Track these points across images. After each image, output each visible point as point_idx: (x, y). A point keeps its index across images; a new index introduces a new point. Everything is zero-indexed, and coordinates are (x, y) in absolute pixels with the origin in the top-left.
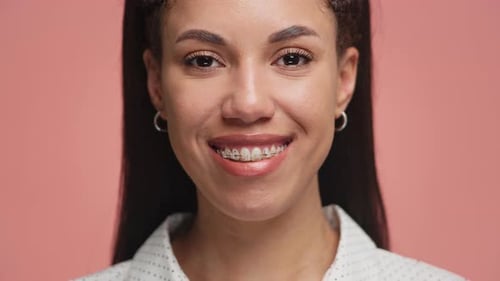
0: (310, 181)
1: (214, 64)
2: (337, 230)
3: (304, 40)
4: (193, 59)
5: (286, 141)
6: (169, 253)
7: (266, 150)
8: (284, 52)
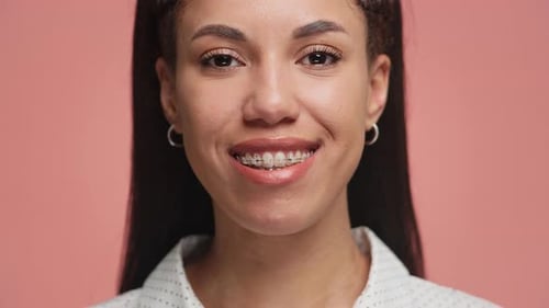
0: (338, 194)
1: (234, 63)
2: (368, 256)
3: (331, 37)
4: (210, 58)
5: (313, 148)
6: (183, 279)
7: (291, 155)
8: (310, 49)
